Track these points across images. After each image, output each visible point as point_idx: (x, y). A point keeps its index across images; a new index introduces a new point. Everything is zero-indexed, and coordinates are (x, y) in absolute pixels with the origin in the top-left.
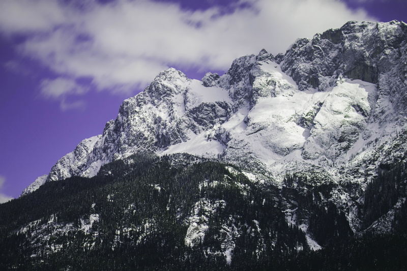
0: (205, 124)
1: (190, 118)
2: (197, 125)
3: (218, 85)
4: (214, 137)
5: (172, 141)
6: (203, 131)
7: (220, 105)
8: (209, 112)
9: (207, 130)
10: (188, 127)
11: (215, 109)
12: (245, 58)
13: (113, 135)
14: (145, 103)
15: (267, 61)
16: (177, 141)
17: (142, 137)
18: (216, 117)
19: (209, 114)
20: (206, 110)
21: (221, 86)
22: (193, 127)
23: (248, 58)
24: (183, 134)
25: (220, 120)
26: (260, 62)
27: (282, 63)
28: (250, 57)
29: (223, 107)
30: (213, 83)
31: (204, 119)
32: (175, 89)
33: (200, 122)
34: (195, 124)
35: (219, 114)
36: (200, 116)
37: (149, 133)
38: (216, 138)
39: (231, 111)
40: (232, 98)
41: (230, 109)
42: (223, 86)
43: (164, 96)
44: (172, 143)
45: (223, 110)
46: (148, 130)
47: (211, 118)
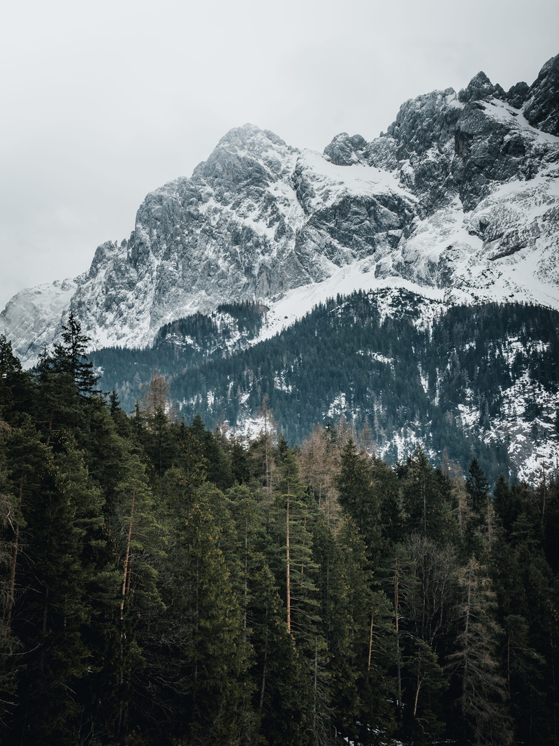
0: (357, 245)
1: (321, 231)
2: (339, 247)
3: (365, 162)
4: (393, 270)
5: (289, 280)
6: (354, 260)
7: (385, 203)
8: (362, 218)
9: (362, 257)
10: (319, 251)
11: (374, 211)
12: (434, 95)
13: (127, 270)
14: (200, 199)
15: (492, 101)
16: (299, 281)
17: (215, 271)
18: (380, 227)
19: (362, 221)
20: (356, 213)
21: (372, 164)
22: (331, 252)
23: (439, 97)
24: (312, 265)
25: (388, 236)
26: (481, 102)
27: (526, 104)
28: (444, 95)
29: (393, 208)
30: (354, 157)
31: (354, 232)
32: (268, 170)
33: (346, 239)
34: (335, 243)
35: (385, 221)
36: (345, 225)
37: (226, 264)
38: (396, 272)
39: (413, 216)
40: (411, 187)
41: (410, 211)
42: (380, 164)
43: (248, 185)
44: (290, 284)
45: (393, 214)
46: (225, 258)
47: (368, 231)
